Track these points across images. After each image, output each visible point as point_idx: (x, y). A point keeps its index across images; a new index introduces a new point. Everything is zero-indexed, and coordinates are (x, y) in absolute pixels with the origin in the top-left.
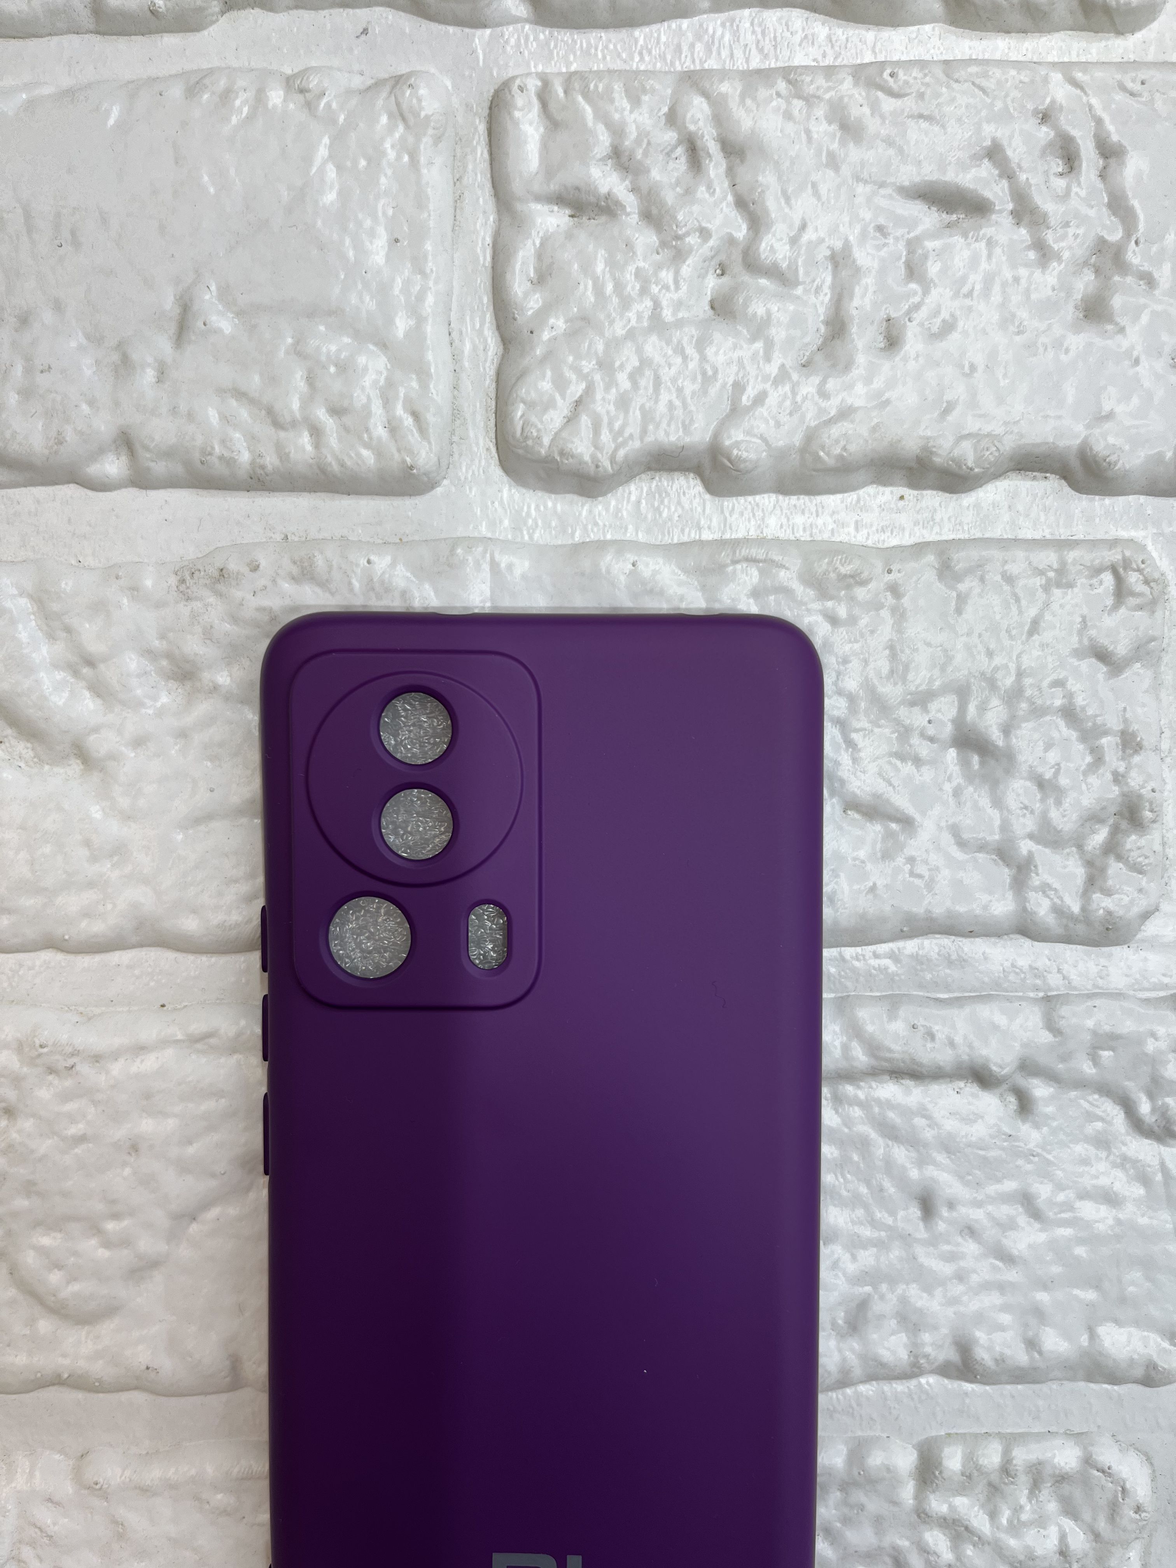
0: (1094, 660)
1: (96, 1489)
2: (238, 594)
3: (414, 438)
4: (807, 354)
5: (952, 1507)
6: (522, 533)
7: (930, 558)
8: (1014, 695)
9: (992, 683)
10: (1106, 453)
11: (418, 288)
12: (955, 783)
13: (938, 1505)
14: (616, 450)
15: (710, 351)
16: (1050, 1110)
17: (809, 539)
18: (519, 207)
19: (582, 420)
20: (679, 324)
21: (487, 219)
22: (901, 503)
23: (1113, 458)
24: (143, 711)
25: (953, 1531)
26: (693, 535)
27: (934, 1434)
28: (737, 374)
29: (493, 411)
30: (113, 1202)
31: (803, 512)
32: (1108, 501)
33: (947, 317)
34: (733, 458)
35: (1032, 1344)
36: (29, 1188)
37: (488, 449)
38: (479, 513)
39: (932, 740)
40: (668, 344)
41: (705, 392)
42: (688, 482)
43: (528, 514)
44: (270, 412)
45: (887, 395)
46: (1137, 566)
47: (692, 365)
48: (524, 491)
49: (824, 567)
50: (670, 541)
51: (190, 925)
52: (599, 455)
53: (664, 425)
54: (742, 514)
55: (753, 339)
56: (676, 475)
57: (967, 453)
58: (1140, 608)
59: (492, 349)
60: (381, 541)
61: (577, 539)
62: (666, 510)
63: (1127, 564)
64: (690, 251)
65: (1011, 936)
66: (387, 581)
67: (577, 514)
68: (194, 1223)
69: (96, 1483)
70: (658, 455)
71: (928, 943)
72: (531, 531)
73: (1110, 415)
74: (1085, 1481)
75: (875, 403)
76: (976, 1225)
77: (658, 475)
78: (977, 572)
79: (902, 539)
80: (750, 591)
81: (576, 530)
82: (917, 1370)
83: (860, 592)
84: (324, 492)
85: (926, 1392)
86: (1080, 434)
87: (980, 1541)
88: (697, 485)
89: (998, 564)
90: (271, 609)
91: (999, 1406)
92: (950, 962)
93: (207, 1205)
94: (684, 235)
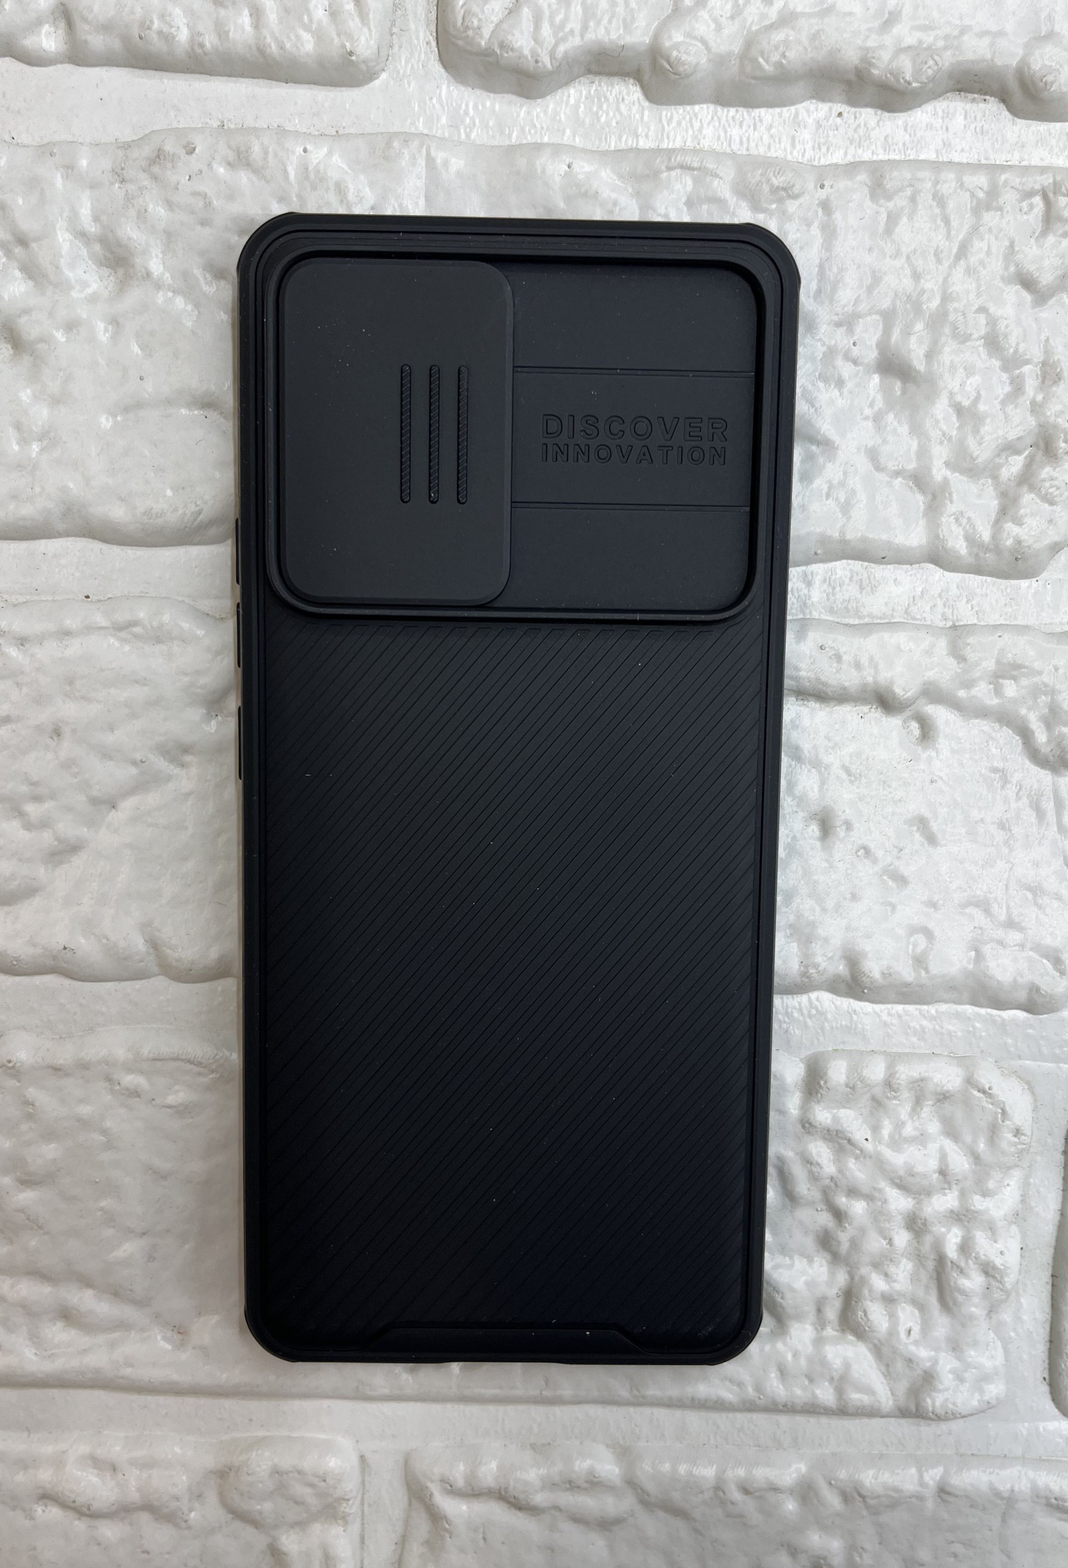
0: (1019, 287)
1: (11, 1070)
2: (173, 178)
3: (354, 23)
5: (835, 1119)
6: (459, 132)
7: (862, 177)
8: (937, 321)
9: (917, 307)
10: (1043, 72)
12: (876, 408)
13: (822, 1115)
14: (556, 45)
17: (745, 153)
19: (524, 12)
22: (839, 120)
23: (1050, 78)
24: (74, 295)
25: (837, 1145)
26: (630, 143)
27: (821, 1049)
29: (435, 3)
30: (35, 784)
31: (741, 126)
32: (1042, 127)
34: (672, 61)
37: (428, 43)
38: (416, 108)
39: (855, 362)
42: (628, 88)
43: (466, 113)
46: (1067, 190)
48: (463, 88)
49: (758, 178)
50: (607, 147)
51: (118, 513)
52: (540, 50)
53: (605, 22)
54: (679, 123)
56: (615, 79)
57: (906, 66)
60: (317, 133)
61: (514, 141)
62: (604, 115)
63: (1057, 188)
65: (924, 564)
66: (322, 171)
67: (515, 114)
68: (114, 811)
69: (9, 1062)
70: (599, 54)
71: (841, 568)
72: (468, 130)
73: (1050, 36)
74: (967, 1102)
75: (817, 9)
76: (872, 846)
77: (597, 78)
78: (909, 192)
79: (837, 157)
80: (684, 200)
81: (513, 131)
82: (806, 980)
83: (792, 206)
84: (263, 78)
85: (817, 1009)
86: (1021, 52)
87: (862, 1155)
88: (636, 91)
89: (929, 185)
90: (206, 195)
91: (885, 1024)
92: (862, 588)
93: (126, 794)
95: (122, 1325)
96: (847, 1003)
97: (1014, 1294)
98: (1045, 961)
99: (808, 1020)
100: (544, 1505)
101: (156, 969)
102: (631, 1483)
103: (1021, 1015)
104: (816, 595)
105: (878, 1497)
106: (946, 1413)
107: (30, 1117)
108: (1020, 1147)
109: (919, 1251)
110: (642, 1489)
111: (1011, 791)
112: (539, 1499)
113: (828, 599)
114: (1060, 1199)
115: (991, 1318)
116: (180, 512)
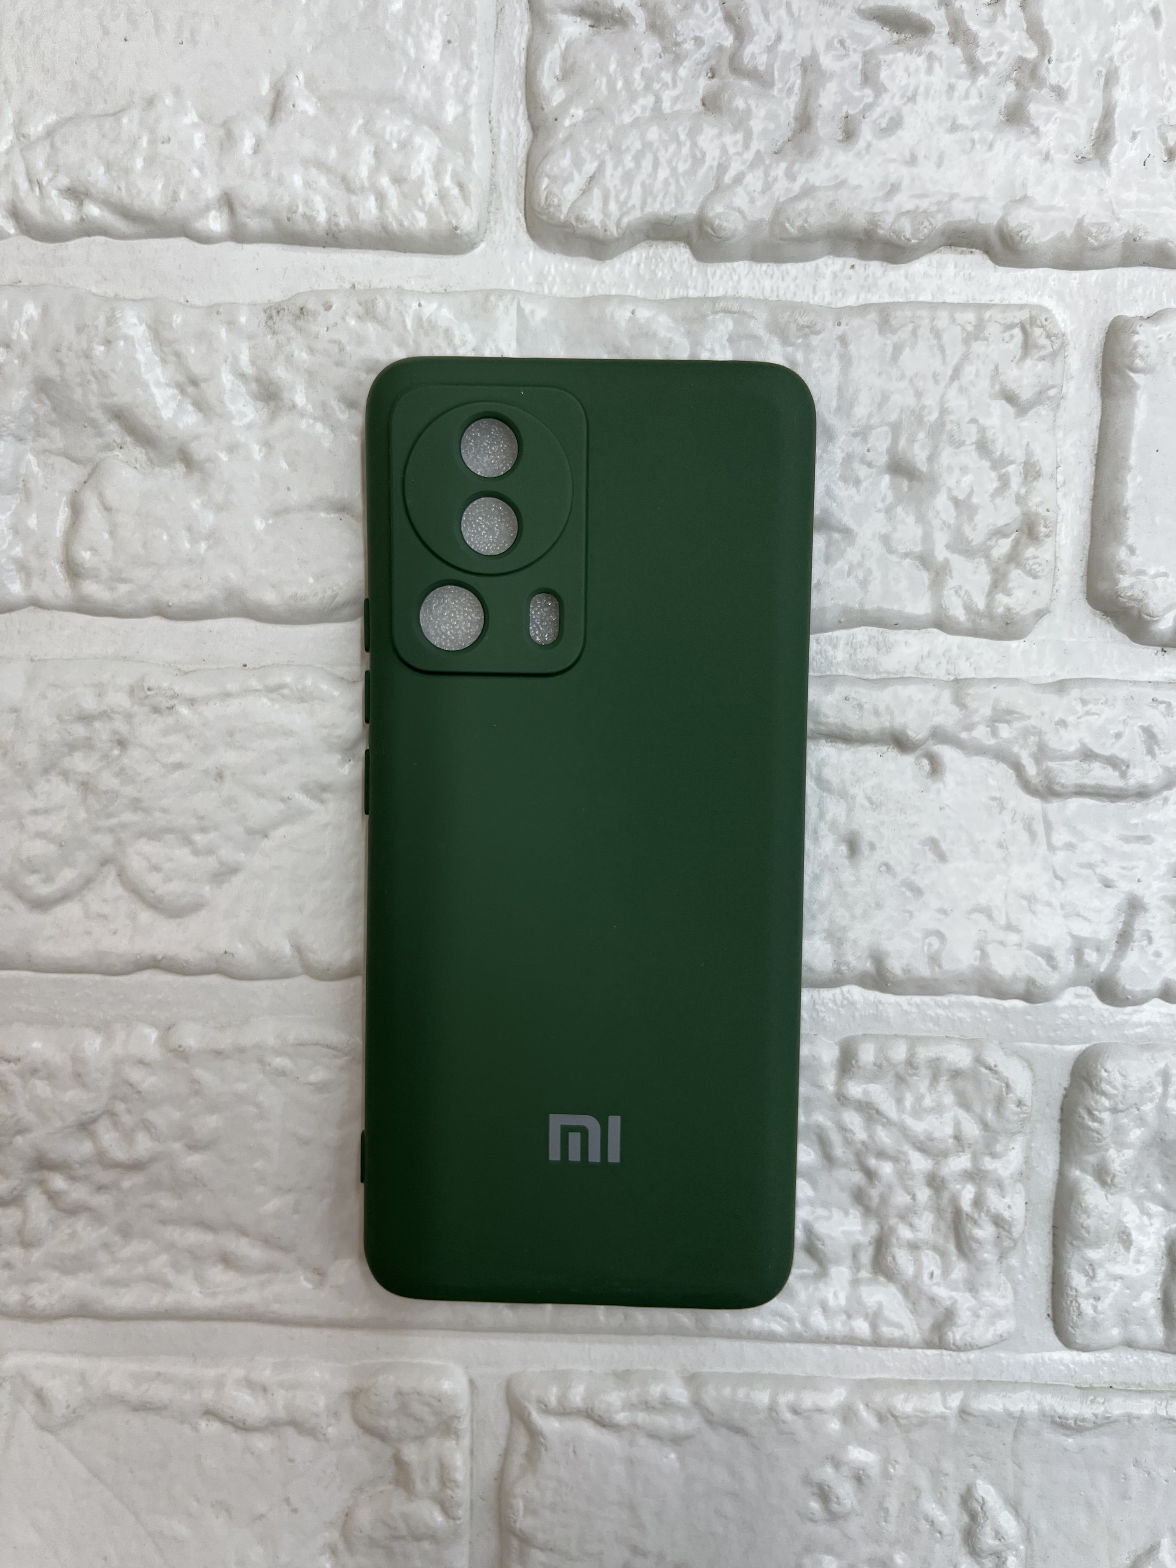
0: (1004, 402)
1: (181, 1053)
2: (315, 329)
3: (459, 204)
4: (779, 143)
5: (866, 1093)
6: (543, 289)
7: (873, 316)
8: (936, 431)
9: (919, 419)
10: (1019, 229)
11: (464, 81)
12: (888, 502)
13: (855, 1089)
14: (621, 218)
15: (700, 139)
17: (775, 299)
18: (548, 16)
19: (595, 192)
21: (523, 28)
22: (851, 272)
23: (1024, 233)
24: (235, 423)
25: (867, 1115)
26: (681, 293)
27: (852, 1034)
28: (721, 158)
29: (523, 186)
30: (201, 818)
32: (1019, 273)
33: (895, 116)
34: (715, 227)
35: (934, 960)
36: (136, 805)
37: (518, 219)
39: (870, 465)
40: (666, 130)
41: (692, 172)
42: (679, 250)
43: (549, 271)
44: (344, 179)
45: (842, 178)
46: (1041, 322)
47: (685, 150)
48: (545, 253)
49: (786, 318)
50: (663, 297)
51: (270, 597)
52: (608, 222)
53: (660, 199)
54: (721, 276)
55: (735, 130)
56: (670, 243)
57: (907, 228)
58: (1043, 358)
59: (523, 135)
60: (429, 291)
61: (587, 293)
62: (660, 272)
63: (1033, 320)
64: (686, 57)
65: (929, 629)
66: (433, 321)
67: (588, 273)
68: (265, 840)
69: (180, 1046)
70: (655, 223)
71: (861, 633)
72: (551, 286)
73: (1024, 200)
74: (975, 1078)
75: (833, 183)
76: (892, 863)
77: (654, 243)
78: (910, 327)
79: (851, 301)
80: (726, 337)
81: (587, 286)
82: (839, 976)
83: (815, 340)
84: (385, 249)
85: (847, 999)
86: (999, 214)
87: (888, 1123)
88: (686, 252)
89: (927, 321)
90: (340, 342)
91: (906, 1013)
92: (879, 650)
93: (276, 825)
94: (682, 42)
95: (271, 1268)
96: (873, 995)
97: (1020, 1242)
98: (1039, 958)
99: (841, 1010)
100: (625, 1422)
101: (299, 969)
102: (698, 1404)
103: (1019, 1004)
104: (840, 655)
105: (908, 1417)
106: (965, 1344)
107: (196, 1093)
108: (1022, 1116)
109: (939, 1205)
110: (707, 1410)
111: (1007, 817)
112: (621, 1417)
113: (851, 659)
114: (1058, 1161)
115: (1001, 1263)
116: (320, 596)
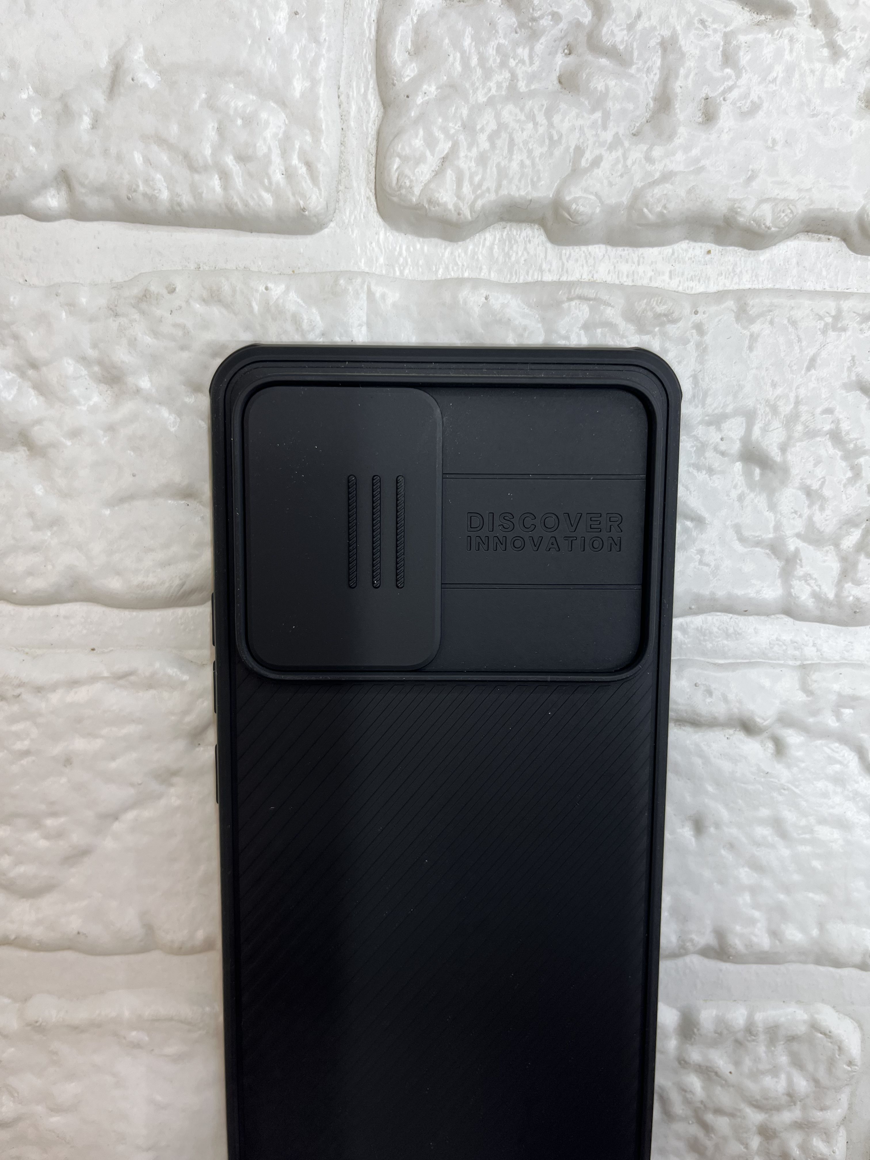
0: (859, 392)
1: (38, 1027)
2: (158, 312)
3: (306, 184)
4: (638, 125)
5: (705, 1057)
6: (394, 271)
7: (730, 303)
8: (792, 420)
9: (775, 410)
11: (313, 54)
12: (739, 491)
13: (695, 1055)
14: (475, 201)
15: (556, 119)
16: (800, 754)
17: (630, 284)
19: (448, 173)
20: (532, 94)
22: (709, 256)
24: (79, 407)
25: (705, 1075)
26: (536, 277)
27: (692, 1000)
28: (579, 139)
29: (374, 165)
30: (52, 803)
31: (627, 261)
33: (756, 99)
34: (571, 212)
35: (774, 934)
37: (368, 198)
38: (359, 251)
39: (723, 454)
40: (522, 109)
42: (533, 232)
43: (400, 254)
44: (186, 156)
45: (703, 163)
47: (541, 130)
48: (397, 234)
49: (643, 306)
50: (517, 281)
51: (115, 584)
52: (461, 204)
53: (515, 182)
54: (577, 260)
55: (593, 111)
56: (524, 225)
57: (766, 214)
59: (374, 111)
60: (277, 273)
61: (439, 276)
62: (514, 255)
64: (543, 32)
65: (778, 616)
66: (281, 305)
67: (441, 255)
68: (116, 823)
69: (37, 1021)
70: (510, 206)
71: (711, 619)
72: (402, 268)
74: (811, 1041)
75: (692, 169)
77: (508, 225)
79: (708, 287)
80: (582, 324)
81: (439, 268)
82: (682, 951)
83: (672, 329)
84: (230, 229)
86: (860, 203)
87: (726, 1084)
88: (540, 235)
90: (185, 326)
91: (746, 981)
92: (727, 635)
93: (127, 808)
94: (539, 17)
96: (714, 964)
99: (683, 977)
101: (153, 946)
103: (855, 972)
104: (690, 640)
107: (55, 1063)
108: (851, 1074)
109: (769, 1152)
113: (700, 644)
116: (167, 585)
